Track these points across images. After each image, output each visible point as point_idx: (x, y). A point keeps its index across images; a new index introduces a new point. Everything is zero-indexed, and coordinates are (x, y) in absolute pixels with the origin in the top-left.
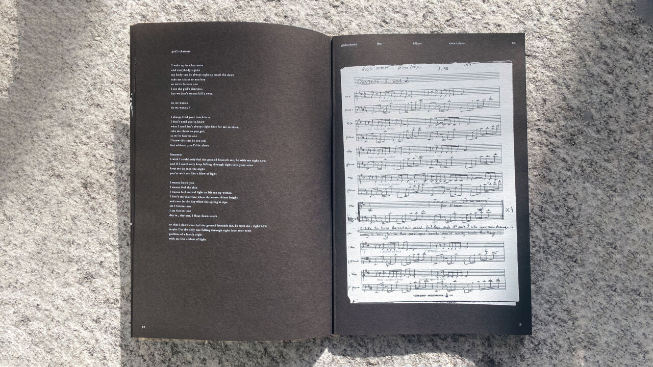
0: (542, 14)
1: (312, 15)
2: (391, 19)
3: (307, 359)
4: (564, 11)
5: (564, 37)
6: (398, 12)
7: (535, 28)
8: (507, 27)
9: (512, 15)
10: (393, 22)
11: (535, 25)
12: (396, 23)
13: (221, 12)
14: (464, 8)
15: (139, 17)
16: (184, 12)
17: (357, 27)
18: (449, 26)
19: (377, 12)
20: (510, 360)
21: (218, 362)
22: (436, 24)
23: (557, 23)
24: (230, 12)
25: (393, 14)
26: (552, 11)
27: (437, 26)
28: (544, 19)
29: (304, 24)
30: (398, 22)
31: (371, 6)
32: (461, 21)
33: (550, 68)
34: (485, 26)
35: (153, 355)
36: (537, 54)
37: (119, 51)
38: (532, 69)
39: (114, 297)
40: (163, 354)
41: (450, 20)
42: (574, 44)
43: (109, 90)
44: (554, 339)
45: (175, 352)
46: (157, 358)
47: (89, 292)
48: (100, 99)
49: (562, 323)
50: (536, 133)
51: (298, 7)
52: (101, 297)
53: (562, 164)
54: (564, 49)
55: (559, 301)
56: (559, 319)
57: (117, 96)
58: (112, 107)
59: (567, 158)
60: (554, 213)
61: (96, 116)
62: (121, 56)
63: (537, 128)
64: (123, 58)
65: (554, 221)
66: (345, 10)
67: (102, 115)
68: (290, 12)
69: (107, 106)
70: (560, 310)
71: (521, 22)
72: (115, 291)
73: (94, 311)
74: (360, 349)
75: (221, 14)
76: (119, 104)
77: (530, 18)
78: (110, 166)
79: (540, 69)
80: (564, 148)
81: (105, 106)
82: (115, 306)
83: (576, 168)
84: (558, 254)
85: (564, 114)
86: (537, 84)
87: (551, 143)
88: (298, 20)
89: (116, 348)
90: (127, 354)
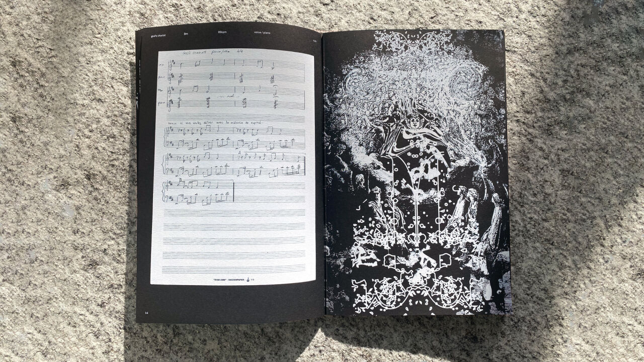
0: (520, 11)
1: (303, 13)
2: (379, 17)
3: (302, 339)
4: (541, 9)
5: (542, 33)
6: (385, 10)
7: (514, 24)
8: (487, 24)
9: (493, 13)
10: (380, 19)
11: (514, 22)
12: (383, 20)
13: (217, 10)
14: (447, 5)
15: (138, 15)
16: (181, 10)
17: (347, 24)
18: (433, 22)
19: (365, 9)
20: (491, 337)
21: (217, 342)
22: (421, 21)
23: (535, 19)
24: (226, 10)
25: (380, 12)
26: (530, 8)
27: (422, 23)
28: (523, 16)
29: (296, 21)
30: (386, 19)
31: (359, 4)
32: (445, 18)
33: (528, 62)
34: (467, 22)
35: (156, 337)
36: (516, 50)
37: (119, 48)
38: (512, 63)
39: (118, 283)
40: (165, 336)
41: (434, 17)
42: (550, 40)
43: (110, 86)
44: (532, 316)
45: (176, 334)
46: (159, 340)
47: (93, 278)
48: (102, 94)
49: (539, 302)
50: (515, 124)
51: (290, 5)
52: (105, 283)
53: (540, 153)
54: (542, 44)
55: (537, 282)
56: (537, 298)
57: (118, 91)
58: (113, 101)
59: (544, 147)
60: (532, 199)
61: (98, 110)
62: (120, 53)
63: (516, 119)
64: (123, 54)
65: (532, 206)
66: (335, 8)
67: (103, 110)
68: (282, 10)
69: (109, 100)
70: (538, 290)
71: (501, 19)
72: (118, 277)
73: (98, 296)
74: (352, 328)
75: (216, 12)
76: (120, 99)
77: (510, 15)
78: (112, 159)
79: (519, 63)
80: (542, 137)
81: (106, 100)
82: (119, 291)
83: (553, 156)
84: (535, 238)
85: (541, 105)
86: (516, 78)
87: (529, 133)
88: (290, 18)
89: (121, 330)
90: (131, 336)
